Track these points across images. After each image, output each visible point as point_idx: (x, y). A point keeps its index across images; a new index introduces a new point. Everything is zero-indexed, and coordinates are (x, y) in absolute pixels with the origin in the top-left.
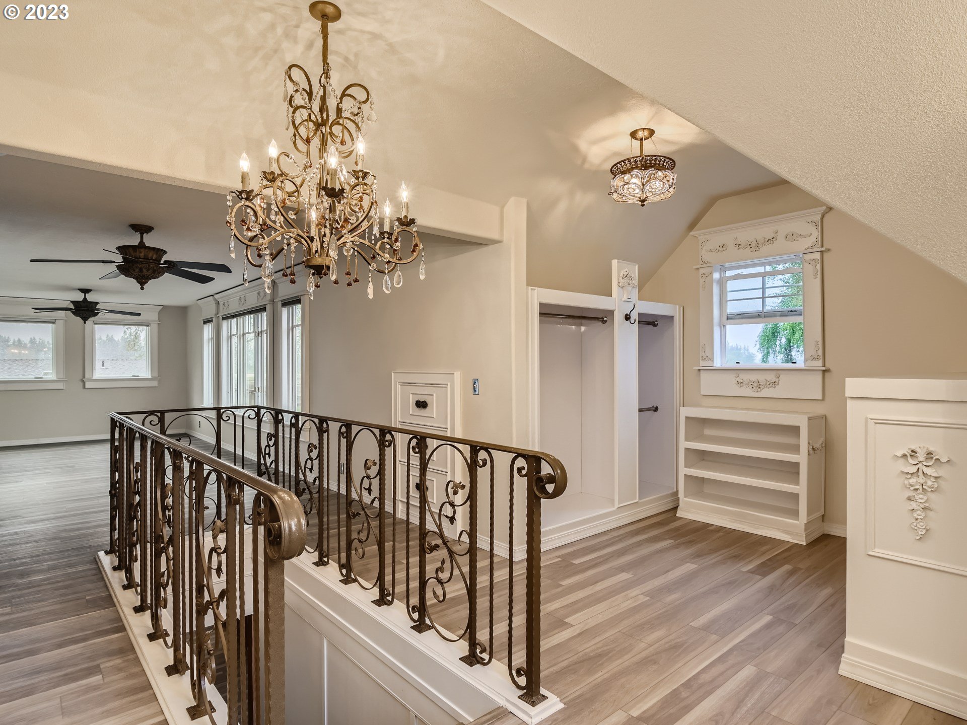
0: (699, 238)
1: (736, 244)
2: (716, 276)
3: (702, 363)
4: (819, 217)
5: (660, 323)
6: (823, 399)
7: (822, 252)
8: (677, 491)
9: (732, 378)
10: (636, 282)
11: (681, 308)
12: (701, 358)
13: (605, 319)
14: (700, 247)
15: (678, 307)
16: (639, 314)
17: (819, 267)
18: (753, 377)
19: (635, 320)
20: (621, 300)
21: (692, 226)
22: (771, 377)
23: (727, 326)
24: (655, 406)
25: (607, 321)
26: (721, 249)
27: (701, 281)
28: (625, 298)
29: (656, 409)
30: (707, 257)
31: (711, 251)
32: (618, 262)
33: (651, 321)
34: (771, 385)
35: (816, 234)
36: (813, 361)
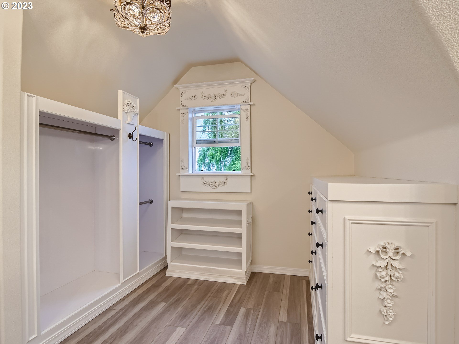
0: (180, 90)
1: (203, 96)
2: (190, 115)
3: (182, 171)
4: (250, 84)
5: (154, 144)
6: (251, 193)
7: (250, 105)
8: (166, 256)
9: (199, 180)
10: (137, 110)
11: (168, 135)
12: (181, 168)
13: (113, 137)
14: (181, 96)
15: (166, 133)
16: (140, 135)
17: (249, 114)
18: (212, 179)
19: (136, 138)
20: (126, 122)
21: (175, 82)
22: (222, 179)
23: (196, 148)
24: (151, 200)
25: (114, 138)
26: (193, 98)
27: (181, 118)
28: (129, 121)
29: (151, 202)
30: (185, 102)
31: (187, 99)
32: (123, 92)
33: (149, 142)
34: (223, 184)
35: (248, 94)
36: (246, 170)
